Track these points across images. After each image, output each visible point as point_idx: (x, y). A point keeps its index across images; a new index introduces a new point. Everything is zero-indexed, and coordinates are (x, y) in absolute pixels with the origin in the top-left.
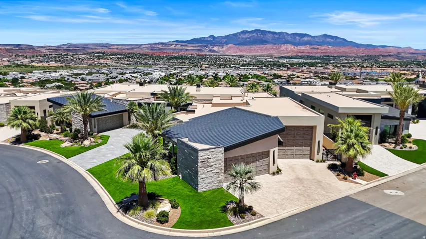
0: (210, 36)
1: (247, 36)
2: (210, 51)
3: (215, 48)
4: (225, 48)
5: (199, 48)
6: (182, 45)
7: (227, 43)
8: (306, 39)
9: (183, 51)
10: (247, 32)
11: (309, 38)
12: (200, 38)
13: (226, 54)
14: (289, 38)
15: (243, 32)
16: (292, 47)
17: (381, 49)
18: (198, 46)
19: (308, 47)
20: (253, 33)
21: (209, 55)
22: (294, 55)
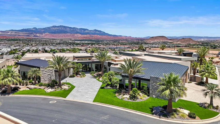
0: (34, 28)
1: (56, 28)
2: (35, 36)
3: (38, 35)
4: (44, 35)
5: (27, 34)
6: (16, 33)
7: (44, 32)
8: (86, 31)
9: (16, 36)
10: (56, 27)
11: (88, 31)
12: (28, 29)
13: (45, 38)
14: (78, 31)
15: (53, 27)
16: (81, 35)
17: (120, 37)
18: (27, 33)
19: (88, 35)
20: (59, 27)
21: (35, 39)
22: (82, 39)
